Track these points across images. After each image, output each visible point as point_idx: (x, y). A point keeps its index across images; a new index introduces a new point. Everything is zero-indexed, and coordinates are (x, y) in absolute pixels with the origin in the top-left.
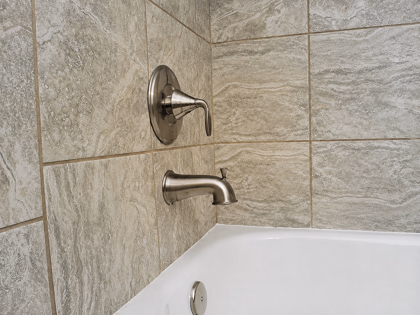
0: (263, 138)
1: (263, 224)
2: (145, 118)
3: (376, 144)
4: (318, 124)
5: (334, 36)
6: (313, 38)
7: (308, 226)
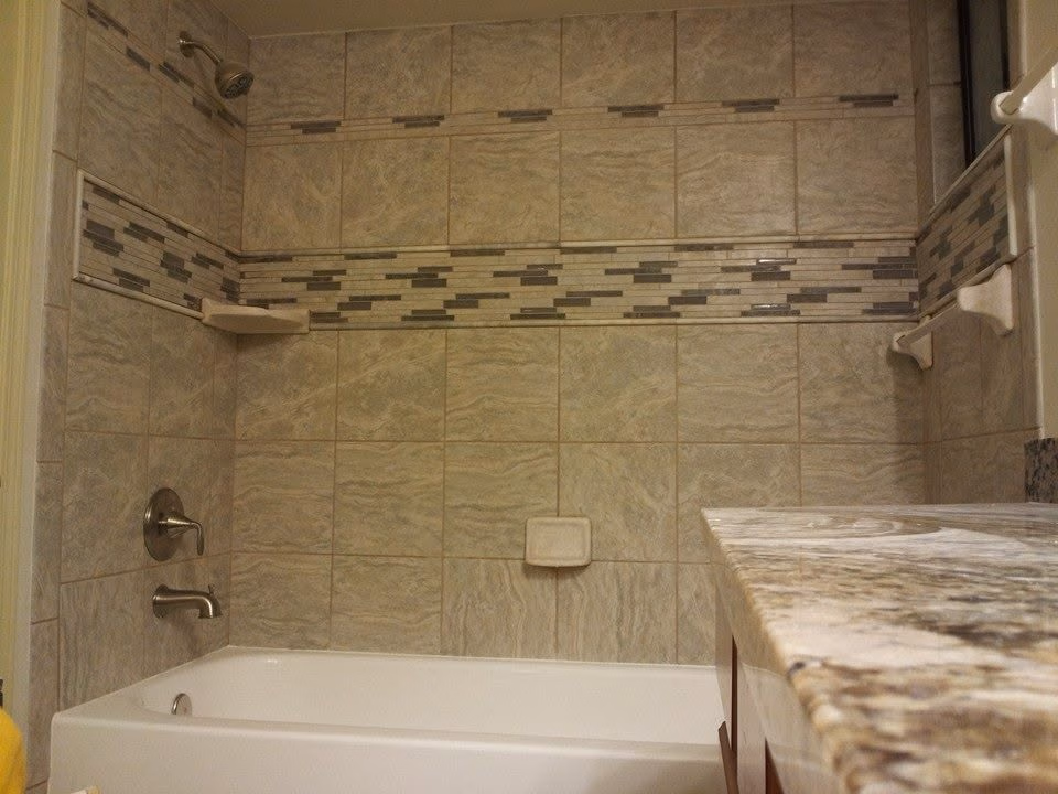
0: (283, 548)
1: (281, 646)
2: (140, 540)
3: (394, 560)
4: (341, 536)
5: (360, 447)
6: (339, 446)
7: (325, 648)
